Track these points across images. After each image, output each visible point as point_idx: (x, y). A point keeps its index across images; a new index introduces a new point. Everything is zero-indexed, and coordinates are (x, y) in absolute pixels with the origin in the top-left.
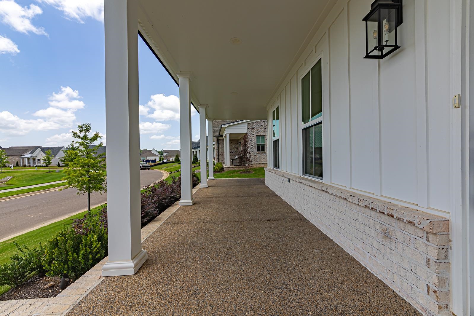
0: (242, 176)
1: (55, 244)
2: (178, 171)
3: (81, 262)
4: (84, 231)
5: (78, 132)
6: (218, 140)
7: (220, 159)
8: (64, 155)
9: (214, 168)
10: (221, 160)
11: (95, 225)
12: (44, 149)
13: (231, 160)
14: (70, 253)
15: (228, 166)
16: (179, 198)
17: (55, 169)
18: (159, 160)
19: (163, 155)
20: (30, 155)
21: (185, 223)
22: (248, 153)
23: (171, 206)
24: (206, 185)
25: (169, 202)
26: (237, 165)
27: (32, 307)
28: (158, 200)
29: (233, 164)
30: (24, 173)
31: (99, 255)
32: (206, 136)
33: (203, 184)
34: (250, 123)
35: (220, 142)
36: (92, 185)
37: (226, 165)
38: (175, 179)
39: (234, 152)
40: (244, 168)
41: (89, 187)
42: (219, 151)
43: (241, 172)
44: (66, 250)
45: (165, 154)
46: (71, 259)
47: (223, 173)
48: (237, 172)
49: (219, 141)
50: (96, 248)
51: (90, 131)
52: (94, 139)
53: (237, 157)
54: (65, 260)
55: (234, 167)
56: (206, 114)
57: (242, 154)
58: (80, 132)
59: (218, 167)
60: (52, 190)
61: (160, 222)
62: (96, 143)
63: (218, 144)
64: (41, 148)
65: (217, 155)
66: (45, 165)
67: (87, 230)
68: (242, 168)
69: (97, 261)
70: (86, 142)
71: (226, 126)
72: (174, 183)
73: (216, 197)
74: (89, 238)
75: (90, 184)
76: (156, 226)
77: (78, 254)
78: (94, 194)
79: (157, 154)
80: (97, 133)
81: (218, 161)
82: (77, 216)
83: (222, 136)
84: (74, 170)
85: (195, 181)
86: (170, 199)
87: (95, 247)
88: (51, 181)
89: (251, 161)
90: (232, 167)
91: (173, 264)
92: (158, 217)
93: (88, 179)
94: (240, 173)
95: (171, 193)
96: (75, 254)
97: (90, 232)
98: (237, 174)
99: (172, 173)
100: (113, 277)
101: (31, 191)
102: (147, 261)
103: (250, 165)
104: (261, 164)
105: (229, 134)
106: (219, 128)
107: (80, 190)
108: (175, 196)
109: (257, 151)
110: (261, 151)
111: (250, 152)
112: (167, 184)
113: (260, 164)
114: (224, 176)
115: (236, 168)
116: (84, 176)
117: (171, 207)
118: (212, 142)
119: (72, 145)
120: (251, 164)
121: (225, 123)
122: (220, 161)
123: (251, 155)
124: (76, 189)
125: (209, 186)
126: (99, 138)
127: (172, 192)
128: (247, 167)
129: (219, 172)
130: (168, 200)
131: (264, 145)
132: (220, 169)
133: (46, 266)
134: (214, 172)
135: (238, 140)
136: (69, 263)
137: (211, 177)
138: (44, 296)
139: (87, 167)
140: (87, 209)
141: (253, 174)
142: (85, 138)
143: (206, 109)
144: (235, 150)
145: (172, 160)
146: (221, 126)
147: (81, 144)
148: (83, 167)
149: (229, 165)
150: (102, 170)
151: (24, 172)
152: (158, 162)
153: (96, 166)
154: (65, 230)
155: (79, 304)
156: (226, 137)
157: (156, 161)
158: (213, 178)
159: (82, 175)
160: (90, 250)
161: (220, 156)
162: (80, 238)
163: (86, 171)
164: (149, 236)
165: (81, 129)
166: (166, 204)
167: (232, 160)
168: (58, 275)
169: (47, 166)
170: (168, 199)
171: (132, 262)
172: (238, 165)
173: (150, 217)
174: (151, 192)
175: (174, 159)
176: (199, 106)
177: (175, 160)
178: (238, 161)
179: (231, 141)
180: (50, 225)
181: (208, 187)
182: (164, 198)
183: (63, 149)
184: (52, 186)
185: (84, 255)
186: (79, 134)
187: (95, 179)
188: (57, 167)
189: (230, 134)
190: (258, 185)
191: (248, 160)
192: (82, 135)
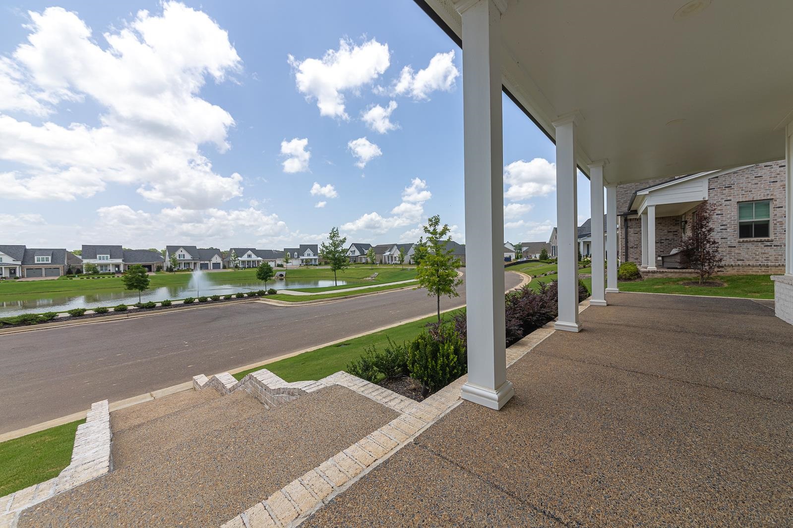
0: (691, 291)
1: (416, 346)
2: (546, 275)
3: (439, 374)
4: (441, 339)
5: (428, 226)
6: (626, 220)
7: (630, 256)
8: (414, 253)
9: (618, 271)
10: (632, 258)
11: (451, 334)
12: (399, 247)
13: (660, 258)
14: (429, 360)
15: (651, 270)
16: (553, 317)
17: (407, 267)
18: (516, 258)
19: (521, 250)
20: (389, 253)
21: (568, 358)
22: (708, 242)
23: (541, 327)
24: (602, 301)
25: (538, 320)
26: (677, 268)
27: (402, 403)
28: (522, 316)
29: (665, 265)
30: (385, 271)
31: (456, 371)
32: (604, 215)
33: (597, 299)
34: (717, 177)
35: (629, 224)
36: (441, 287)
37: (646, 268)
38: (545, 287)
39: (666, 243)
40: (695, 275)
41: (439, 289)
42: (628, 241)
43: (686, 281)
44: (426, 354)
45: (524, 249)
46: (430, 367)
47: (638, 281)
48: (676, 281)
49: (629, 222)
50: (453, 362)
51: (439, 224)
52: (443, 233)
53: (674, 251)
54: (425, 366)
55: (666, 272)
56: (604, 178)
57: (690, 244)
58: (430, 225)
59: (626, 270)
60: (406, 289)
61: (527, 347)
62: (445, 238)
63: (627, 227)
64: (396, 245)
65: (624, 248)
66: (399, 262)
67: (443, 338)
68: (691, 273)
69: (454, 377)
70: (436, 237)
71: (646, 192)
72: (543, 293)
73: (628, 326)
74: (446, 348)
75: (439, 285)
76: (522, 353)
77: (436, 362)
78: (444, 297)
79: (512, 249)
80: (446, 225)
81: (627, 260)
82: (428, 320)
83: (635, 212)
84: (425, 269)
85: (583, 293)
86: (540, 316)
87: (452, 360)
88: (405, 279)
89: (721, 260)
90: (663, 272)
91: (553, 416)
92: (522, 339)
93: (438, 279)
94: (684, 284)
95: (541, 308)
96: (433, 362)
97: (447, 341)
98: (677, 286)
99: (535, 277)
100: (474, 403)
101: (390, 287)
102: (513, 398)
103: (716, 269)
104: (753, 266)
105: (654, 208)
106: (630, 198)
107: (431, 291)
108: (547, 312)
109: (741, 237)
110: (756, 236)
111: (716, 241)
112: (534, 293)
113: (750, 268)
114: (642, 288)
115: (673, 274)
116: (434, 275)
117: (541, 329)
118: (615, 225)
119: (421, 241)
120: (719, 267)
121: (642, 187)
122: (631, 260)
123: (718, 247)
124: (427, 290)
125: (609, 303)
126: (447, 232)
127: (543, 306)
128: (704, 273)
129: (629, 279)
130: (537, 318)
131: (769, 221)
132: (632, 275)
133: (410, 367)
134: (620, 278)
135: (680, 217)
136: (429, 370)
137: (613, 287)
138: (409, 396)
139: (436, 265)
140: (437, 314)
141: (726, 288)
142: (434, 232)
143: (603, 167)
144: (670, 237)
145: (535, 257)
146: (636, 193)
147: (431, 240)
148: (433, 265)
149: (652, 267)
150: (451, 269)
151: (385, 269)
152: (514, 260)
153: (445, 265)
154: (424, 334)
155: (442, 420)
156: (645, 212)
157: (512, 259)
158: (616, 289)
159: (432, 275)
160: (447, 362)
161: (631, 251)
162: (437, 345)
163: (435, 270)
164: (512, 364)
165: (430, 223)
166: (533, 323)
167: (663, 260)
168: (419, 379)
169: (401, 264)
170: (537, 316)
171: (495, 392)
172: (679, 267)
173: (513, 337)
174: (512, 302)
175: (538, 256)
176: (588, 166)
177: (541, 257)
178: (678, 259)
179: (659, 220)
180: (406, 324)
181: (608, 305)
182: (531, 314)
183: (413, 246)
184: (405, 285)
185: (441, 366)
186: (429, 229)
187: (445, 280)
188: (409, 265)
189: (657, 207)
190: (748, 314)
191: (709, 258)
192: (431, 229)
